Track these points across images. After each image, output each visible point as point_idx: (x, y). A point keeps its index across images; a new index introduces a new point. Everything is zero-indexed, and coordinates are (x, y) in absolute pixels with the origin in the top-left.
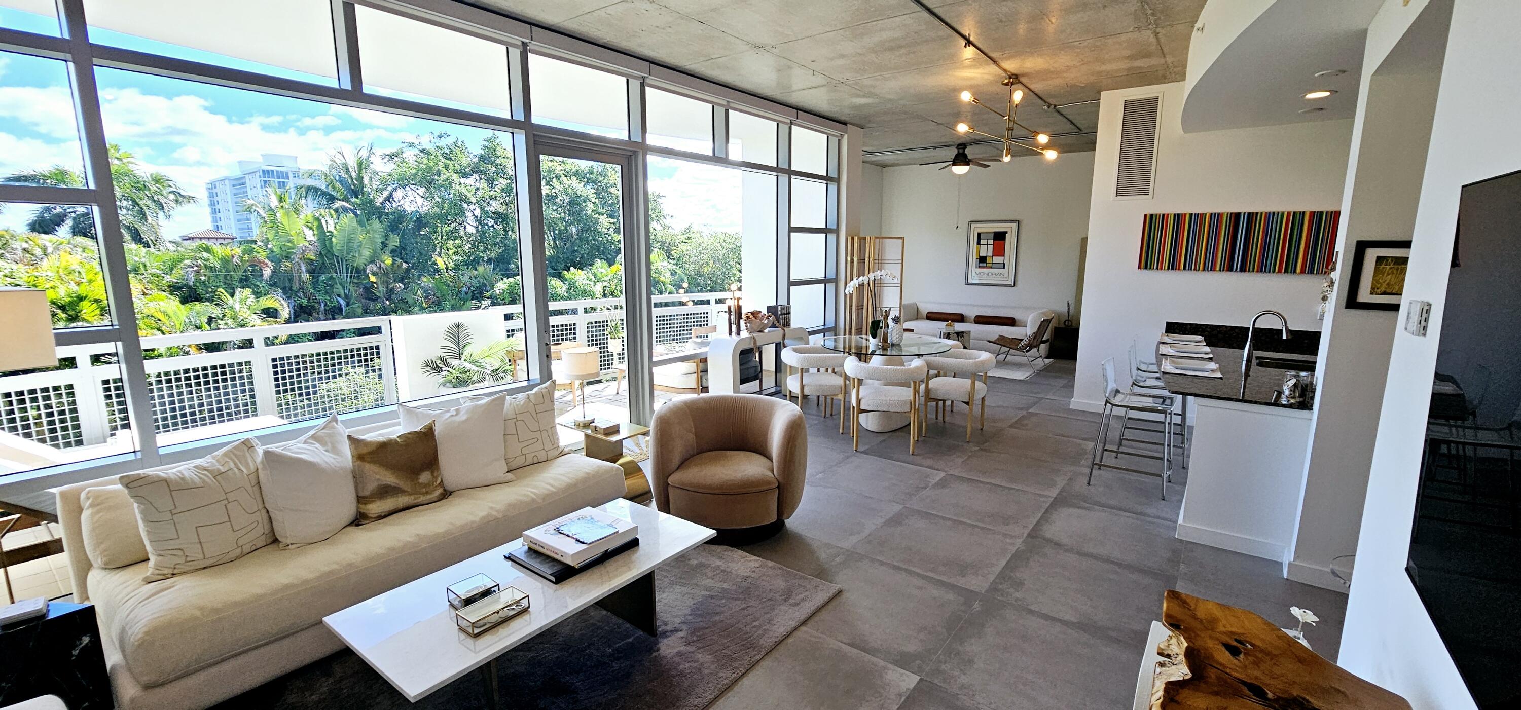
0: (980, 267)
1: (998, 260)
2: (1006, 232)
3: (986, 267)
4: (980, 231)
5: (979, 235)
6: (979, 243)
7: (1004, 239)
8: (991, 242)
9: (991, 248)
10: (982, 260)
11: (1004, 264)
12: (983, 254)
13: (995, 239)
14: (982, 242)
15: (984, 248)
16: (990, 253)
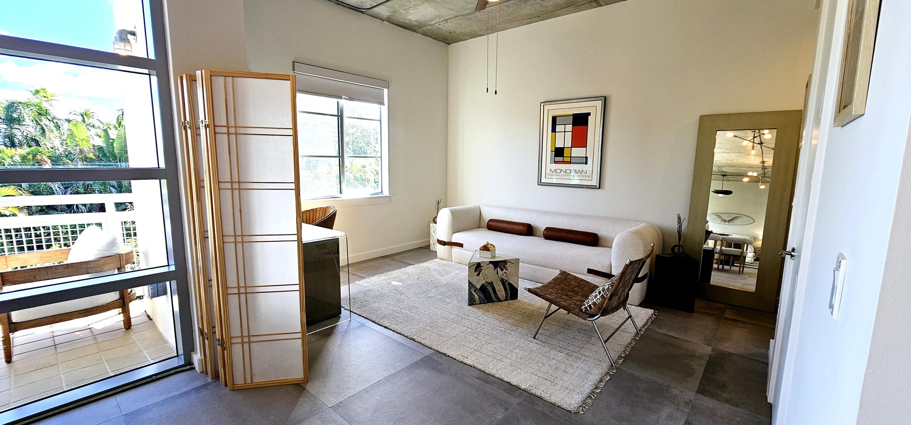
0: (556, 162)
1: (577, 152)
2: (589, 114)
3: (563, 162)
4: (555, 114)
5: (554, 119)
6: (554, 130)
7: (587, 124)
8: (569, 128)
9: (569, 136)
10: (559, 152)
11: (587, 158)
12: (559, 145)
13: (574, 124)
14: (558, 128)
15: (559, 136)
16: (568, 144)
